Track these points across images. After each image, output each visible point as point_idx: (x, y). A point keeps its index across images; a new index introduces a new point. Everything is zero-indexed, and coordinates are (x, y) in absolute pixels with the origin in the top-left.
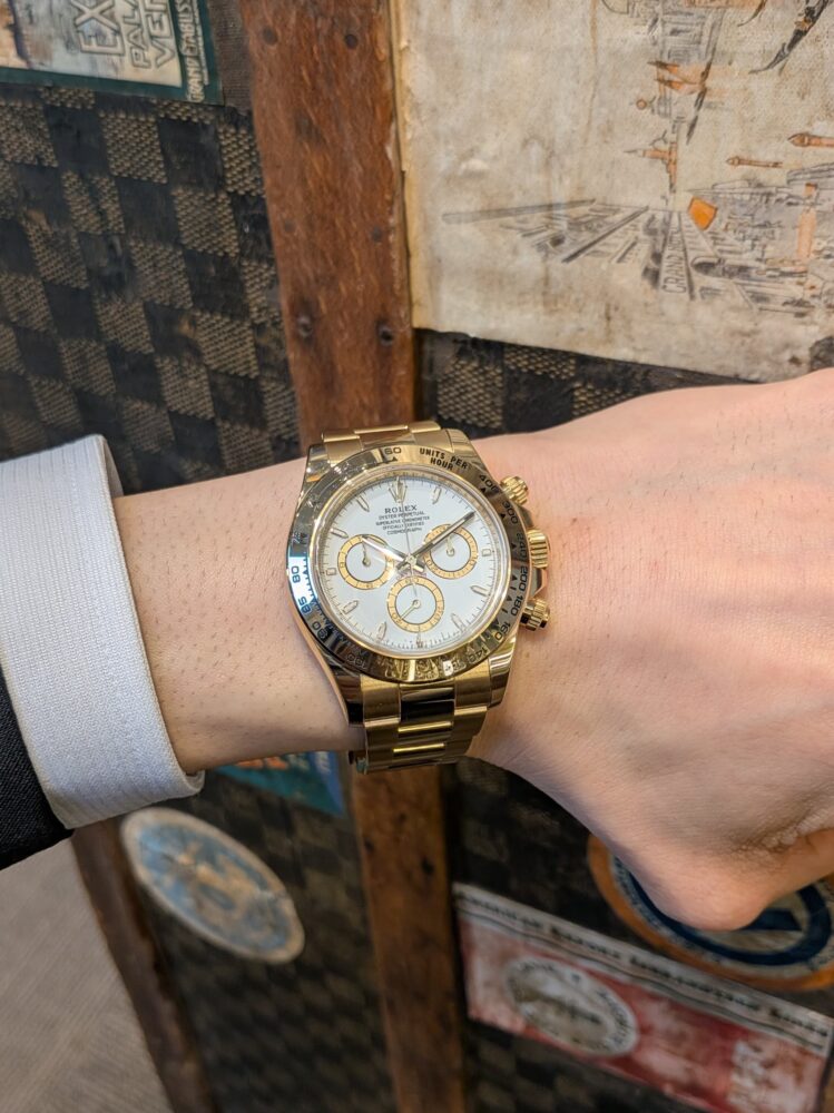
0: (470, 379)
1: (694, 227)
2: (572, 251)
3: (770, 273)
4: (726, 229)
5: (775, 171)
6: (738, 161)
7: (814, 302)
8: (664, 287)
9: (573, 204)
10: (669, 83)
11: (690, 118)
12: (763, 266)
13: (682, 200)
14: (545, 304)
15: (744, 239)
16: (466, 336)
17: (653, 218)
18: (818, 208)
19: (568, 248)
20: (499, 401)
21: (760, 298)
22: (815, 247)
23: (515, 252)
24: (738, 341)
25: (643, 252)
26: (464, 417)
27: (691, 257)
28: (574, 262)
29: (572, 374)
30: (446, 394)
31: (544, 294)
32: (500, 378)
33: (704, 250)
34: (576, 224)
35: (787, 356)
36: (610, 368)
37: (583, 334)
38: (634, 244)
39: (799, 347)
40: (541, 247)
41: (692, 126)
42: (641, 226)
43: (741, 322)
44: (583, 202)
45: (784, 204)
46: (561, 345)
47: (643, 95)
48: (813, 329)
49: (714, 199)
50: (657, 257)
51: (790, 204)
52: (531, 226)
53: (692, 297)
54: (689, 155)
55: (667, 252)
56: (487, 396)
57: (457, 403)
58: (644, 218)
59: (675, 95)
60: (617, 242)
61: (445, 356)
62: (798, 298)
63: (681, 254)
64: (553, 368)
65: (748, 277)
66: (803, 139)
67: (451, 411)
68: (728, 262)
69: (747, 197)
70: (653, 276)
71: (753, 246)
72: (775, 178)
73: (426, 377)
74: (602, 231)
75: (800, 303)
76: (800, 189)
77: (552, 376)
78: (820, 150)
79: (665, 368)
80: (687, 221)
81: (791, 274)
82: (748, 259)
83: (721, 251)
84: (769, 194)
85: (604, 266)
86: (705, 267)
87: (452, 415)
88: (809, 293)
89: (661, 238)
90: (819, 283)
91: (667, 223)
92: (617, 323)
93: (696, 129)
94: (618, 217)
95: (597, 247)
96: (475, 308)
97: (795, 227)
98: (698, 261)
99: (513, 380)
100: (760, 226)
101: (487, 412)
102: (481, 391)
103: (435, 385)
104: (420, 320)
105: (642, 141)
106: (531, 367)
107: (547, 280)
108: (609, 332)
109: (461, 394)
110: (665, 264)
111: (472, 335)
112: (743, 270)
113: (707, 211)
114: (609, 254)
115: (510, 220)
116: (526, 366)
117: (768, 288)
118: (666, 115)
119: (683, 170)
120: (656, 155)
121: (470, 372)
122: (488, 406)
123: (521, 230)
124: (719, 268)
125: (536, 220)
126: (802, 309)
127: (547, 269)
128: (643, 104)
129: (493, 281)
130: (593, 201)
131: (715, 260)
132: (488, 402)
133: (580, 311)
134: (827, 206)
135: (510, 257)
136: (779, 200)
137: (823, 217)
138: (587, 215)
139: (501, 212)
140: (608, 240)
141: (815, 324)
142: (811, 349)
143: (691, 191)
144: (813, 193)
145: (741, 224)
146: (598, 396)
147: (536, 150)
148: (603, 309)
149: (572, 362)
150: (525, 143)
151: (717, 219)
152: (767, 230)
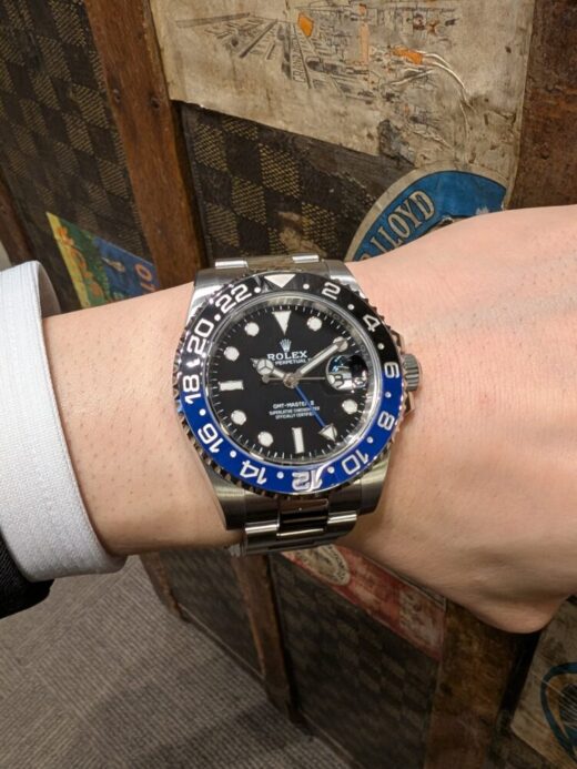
0: (207, 136)
1: (303, 35)
2: (243, 50)
3: (348, 71)
4: (320, 38)
7: (375, 93)
8: (294, 78)
9: (240, 16)
12: (344, 66)
13: (293, 16)
14: (236, 87)
15: (331, 45)
16: (198, 106)
18: (369, 23)
19: (241, 48)
20: (224, 153)
21: (346, 89)
22: (371, 53)
23: (215, 49)
24: (338, 120)
25: (279, 52)
26: (208, 163)
27: (305, 56)
28: (245, 59)
29: (257, 137)
30: (197, 146)
31: (235, 80)
32: (221, 137)
33: (310, 52)
34: (243, 31)
35: (365, 132)
36: (275, 134)
37: (258, 109)
38: (274, 46)
39: (371, 126)
40: (228, 47)
42: (275, 33)
43: (338, 106)
44: (243, 15)
45: (349, 19)
46: (248, 118)
48: (377, 113)
49: (311, 15)
50: (287, 56)
51: (353, 19)
52: (220, 31)
53: (310, 87)
55: (292, 54)
56: (218, 149)
57: (203, 153)
58: (276, 28)
60: (265, 45)
61: (193, 120)
62: (365, 90)
63: (299, 55)
64: (247, 132)
65: (337, 74)
67: (201, 158)
68: (325, 61)
69: (328, 14)
70: (287, 69)
71: (336, 50)
74: (257, 37)
75: (366, 94)
76: (356, 8)
77: (247, 138)
79: (303, 136)
80: (299, 30)
81: (359, 72)
82: (334, 60)
83: (320, 53)
84: (340, 12)
85: (261, 62)
86: (313, 65)
87: (202, 161)
88: (371, 86)
89: (287, 42)
90: (376, 80)
91: (288, 32)
92: (274, 103)
94: (263, 27)
95: (256, 48)
96: (202, 88)
97: (358, 37)
98: (309, 60)
99: (228, 139)
100: (339, 36)
101: (219, 160)
102: (214, 145)
103: (191, 140)
104: (175, 94)
106: (236, 131)
107: (234, 70)
108: (271, 109)
109: (205, 147)
110: (292, 61)
111: (202, 106)
112: (332, 69)
113: (308, 23)
114: (262, 53)
115: (209, 27)
116: (233, 130)
117: (349, 83)
121: (207, 132)
122: (219, 155)
123: (216, 34)
124: (320, 67)
125: (222, 27)
126: (369, 99)
127: (233, 62)
129: (208, 69)
130: (249, 14)
131: (317, 60)
132: (218, 153)
133: (254, 93)
134: (373, 22)
135: (213, 53)
136: (346, 16)
137: (373, 29)
138: (247, 25)
139: (205, 21)
140: (261, 43)
141: (377, 109)
142: (378, 128)
143: (298, 8)
144: (365, 11)
145: (328, 34)
146: (272, 154)
148: (265, 91)
149: (256, 128)
151: (314, 30)
152: (343, 39)
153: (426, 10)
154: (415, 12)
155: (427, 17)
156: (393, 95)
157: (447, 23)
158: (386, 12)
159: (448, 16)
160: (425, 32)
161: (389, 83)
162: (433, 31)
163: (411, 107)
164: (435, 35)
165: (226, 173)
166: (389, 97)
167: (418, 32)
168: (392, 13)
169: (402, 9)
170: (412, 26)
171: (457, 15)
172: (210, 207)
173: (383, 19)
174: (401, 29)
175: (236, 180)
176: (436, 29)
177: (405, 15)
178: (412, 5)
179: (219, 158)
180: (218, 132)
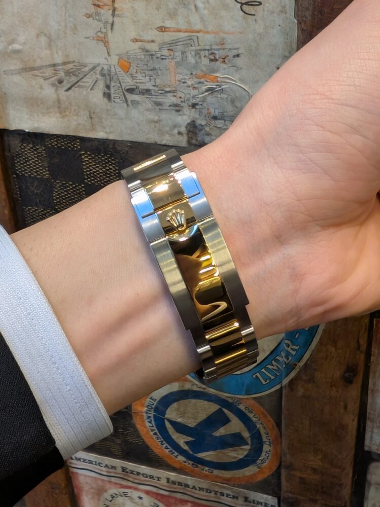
1: (122, 72)
2: (68, 86)
3: (160, 92)
4: (136, 72)
5: (153, 44)
6: (135, 40)
7: (183, 104)
8: (114, 101)
9: (64, 63)
10: (98, 6)
11: (111, 21)
12: (156, 89)
13: (114, 60)
14: (60, 113)
15: (146, 76)
16: (24, 131)
17: (103, 69)
18: (176, 60)
19: (66, 85)
20: (45, 163)
21: (158, 104)
22: (177, 78)
23: (41, 88)
24: (153, 125)
25: (101, 85)
26: (29, 173)
27: (124, 86)
28: (70, 91)
29: (79, 147)
30: (19, 162)
31: (59, 108)
32: (44, 152)
33: (129, 83)
34: (68, 73)
35: (176, 131)
36: (96, 143)
37: (80, 127)
38: (96, 81)
39: (180, 126)
40: (53, 85)
41: (112, 25)
42: (98, 72)
43: (153, 116)
44: (69, 63)
45: (160, 59)
46: (71, 134)
47: (88, 12)
48: (185, 117)
49: (128, 59)
50: (108, 87)
51: (162, 59)
52: (47, 75)
53: (128, 105)
54: (113, 38)
55: (113, 84)
56: (40, 161)
57: (25, 166)
58: (99, 69)
59: (102, 11)
60: (88, 81)
61: (15, 142)
62: (175, 103)
63: (119, 85)
64: (70, 145)
65: (151, 94)
66: (162, 29)
67: (23, 171)
68: (141, 87)
69: (143, 57)
70: (108, 96)
71: (150, 79)
72: (154, 47)
73: (8, 154)
74: (81, 76)
75: (176, 105)
76: (165, 52)
77: (70, 149)
78: (170, 33)
79: (122, 141)
80: (119, 69)
81: (169, 92)
82: (149, 86)
83: (137, 83)
84: (152, 55)
85: (85, 93)
86: (131, 91)
87: (23, 173)
88: (179, 100)
89: (108, 77)
90: (183, 96)
91: (110, 71)
92: (96, 120)
93: (115, 27)
94: (87, 69)
95: (80, 83)
96: (26, 117)
97: (166, 70)
98: (127, 88)
99: (51, 152)
100: (151, 70)
101: (41, 170)
102: (36, 159)
103: (12, 158)
105: (91, 33)
106: (59, 145)
107: (59, 101)
109: (27, 161)
110: (112, 90)
111: (27, 130)
112: (148, 91)
113: (127, 64)
114: (86, 86)
115: (36, 72)
116: (56, 145)
117: (161, 99)
118: (99, 21)
119: (112, 46)
120: (99, 39)
121: (29, 149)
122: (41, 166)
123: (43, 77)
124: (137, 91)
125: (49, 72)
126: (178, 108)
127: (58, 95)
128: (89, 16)
129: (34, 103)
130: (74, 62)
131: (135, 87)
133: (77, 115)
134: (179, 59)
135: (39, 91)
136: (157, 58)
137: (178, 64)
138: (72, 69)
139: (32, 69)
140: (84, 80)
141: (185, 115)
142: (186, 127)
143: (117, 55)
144: (172, 53)
145: (142, 70)
146: (93, 158)
147: (43, 39)
148: (88, 113)
149: (78, 141)
150: (38, 36)
151: (131, 68)
152: (155, 72)
153: (218, 50)
154: (210, 52)
155: (219, 54)
156: (197, 104)
157: (234, 57)
158: (188, 53)
159: (235, 52)
160: (218, 63)
161: (194, 97)
162: (224, 62)
163: (212, 110)
164: (227, 64)
165: (47, 179)
166: (194, 106)
167: (213, 63)
168: (193, 53)
169: (200, 50)
170: (208, 60)
171: (240, 52)
172: (30, 209)
173: (186, 57)
174: (201, 63)
175: (58, 184)
176: (226, 60)
177: (202, 53)
178: (208, 47)
179: (41, 168)
180: (41, 149)
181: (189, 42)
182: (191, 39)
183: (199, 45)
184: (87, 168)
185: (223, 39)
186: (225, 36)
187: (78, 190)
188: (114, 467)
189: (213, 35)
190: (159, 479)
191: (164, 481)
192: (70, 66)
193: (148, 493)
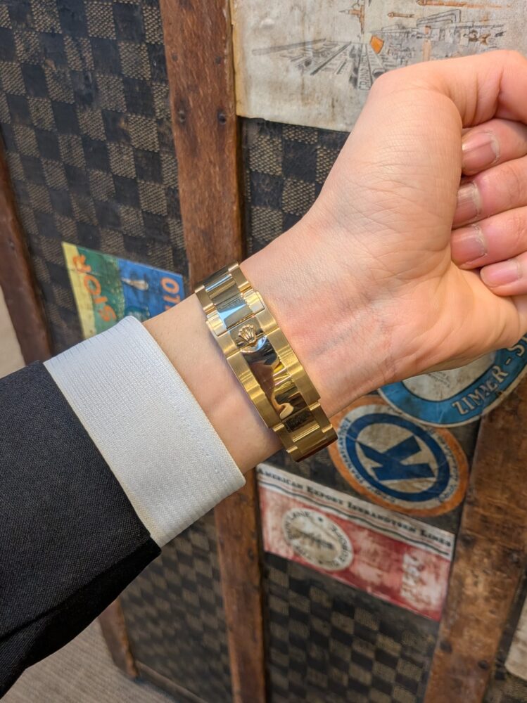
0: (265, 146)
1: (373, 53)
2: (315, 68)
4: (388, 53)
5: (411, 19)
6: (393, 15)
8: (360, 87)
9: (315, 42)
13: (367, 37)
14: (303, 100)
15: (397, 58)
16: (263, 120)
17: (353, 48)
18: (432, 39)
19: (313, 67)
20: (280, 159)
23: (287, 70)
25: (349, 67)
26: (262, 170)
27: (372, 68)
28: (316, 75)
29: (316, 141)
30: (254, 156)
31: (302, 94)
32: (280, 145)
33: (378, 65)
34: (317, 53)
37: (320, 117)
38: (345, 63)
40: (300, 67)
42: (348, 53)
44: (320, 40)
45: (415, 38)
46: (310, 124)
49: (382, 36)
50: (356, 70)
51: (418, 37)
52: (295, 55)
54: (370, 12)
55: (361, 67)
56: (275, 156)
57: (259, 161)
58: (349, 48)
60: (337, 62)
61: (253, 133)
63: (367, 68)
64: (307, 138)
66: (424, 1)
67: (256, 166)
69: (398, 35)
70: (354, 81)
71: (402, 62)
72: (411, 23)
73: (244, 147)
74: (329, 57)
76: (422, 29)
77: (307, 143)
80: (370, 49)
83: (386, 65)
84: (408, 33)
85: (330, 77)
87: (257, 169)
89: (357, 59)
91: (360, 51)
92: (338, 109)
94: (337, 48)
95: (328, 66)
96: (268, 103)
97: (421, 50)
99: (287, 146)
100: (405, 50)
101: (274, 166)
102: (271, 153)
103: (248, 151)
104: (241, 111)
105: (348, 5)
106: (296, 138)
107: (303, 86)
108: (333, 115)
109: (261, 156)
110: (360, 74)
111: (266, 119)
113: (380, 43)
114: (333, 69)
115: (285, 52)
116: (293, 137)
119: (367, 20)
120: (355, 13)
121: (266, 142)
122: (275, 162)
123: (291, 57)
125: (297, 51)
127: (303, 80)
129: (277, 87)
130: (325, 40)
132: (275, 160)
133: (319, 103)
134: (436, 38)
135: (285, 73)
136: (413, 36)
137: (434, 44)
138: (322, 48)
139: (281, 48)
140: (332, 61)
143: (371, 32)
144: (429, 31)
145: (395, 50)
146: (328, 153)
147: (297, 12)
148: (330, 102)
149: (316, 133)
150: (292, 8)
151: (384, 48)
152: (408, 53)
153: (480, 27)
154: (471, 29)
155: (480, 32)
157: (496, 35)
158: (447, 31)
159: (498, 30)
160: (478, 42)
162: (484, 42)
164: (486, 44)
165: (279, 177)
167: (472, 43)
168: (452, 31)
169: (461, 27)
170: (468, 39)
171: (504, 29)
172: (258, 210)
173: (444, 36)
174: (459, 42)
175: (289, 182)
176: (487, 40)
177: (463, 31)
178: (469, 24)
179: (275, 164)
180: (278, 141)
181: (449, 17)
182: (453, 14)
183: (460, 21)
184: (321, 165)
185: (488, 13)
186: (492, 10)
187: (308, 190)
188: (300, 486)
189: (478, 9)
190: (341, 502)
191: (345, 505)
192: (320, 45)
193: (328, 515)
